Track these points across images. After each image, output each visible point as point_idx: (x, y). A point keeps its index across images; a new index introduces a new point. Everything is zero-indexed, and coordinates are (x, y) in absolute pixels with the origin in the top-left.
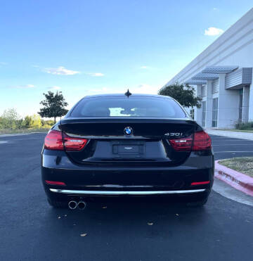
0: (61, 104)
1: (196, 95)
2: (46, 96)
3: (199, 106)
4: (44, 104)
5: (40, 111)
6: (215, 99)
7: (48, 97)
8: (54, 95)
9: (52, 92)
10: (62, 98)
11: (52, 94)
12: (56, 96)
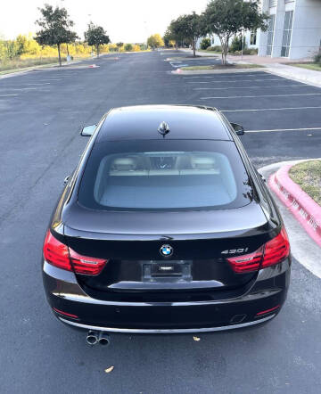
0: (64, 23)
1: (261, 9)
2: (43, 10)
3: (264, 29)
4: (40, 25)
5: (36, 36)
6: (288, 13)
7: (45, 13)
8: (54, 9)
9: (50, 5)
10: (66, 12)
11: (50, 8)
12: (57, 11)
